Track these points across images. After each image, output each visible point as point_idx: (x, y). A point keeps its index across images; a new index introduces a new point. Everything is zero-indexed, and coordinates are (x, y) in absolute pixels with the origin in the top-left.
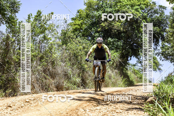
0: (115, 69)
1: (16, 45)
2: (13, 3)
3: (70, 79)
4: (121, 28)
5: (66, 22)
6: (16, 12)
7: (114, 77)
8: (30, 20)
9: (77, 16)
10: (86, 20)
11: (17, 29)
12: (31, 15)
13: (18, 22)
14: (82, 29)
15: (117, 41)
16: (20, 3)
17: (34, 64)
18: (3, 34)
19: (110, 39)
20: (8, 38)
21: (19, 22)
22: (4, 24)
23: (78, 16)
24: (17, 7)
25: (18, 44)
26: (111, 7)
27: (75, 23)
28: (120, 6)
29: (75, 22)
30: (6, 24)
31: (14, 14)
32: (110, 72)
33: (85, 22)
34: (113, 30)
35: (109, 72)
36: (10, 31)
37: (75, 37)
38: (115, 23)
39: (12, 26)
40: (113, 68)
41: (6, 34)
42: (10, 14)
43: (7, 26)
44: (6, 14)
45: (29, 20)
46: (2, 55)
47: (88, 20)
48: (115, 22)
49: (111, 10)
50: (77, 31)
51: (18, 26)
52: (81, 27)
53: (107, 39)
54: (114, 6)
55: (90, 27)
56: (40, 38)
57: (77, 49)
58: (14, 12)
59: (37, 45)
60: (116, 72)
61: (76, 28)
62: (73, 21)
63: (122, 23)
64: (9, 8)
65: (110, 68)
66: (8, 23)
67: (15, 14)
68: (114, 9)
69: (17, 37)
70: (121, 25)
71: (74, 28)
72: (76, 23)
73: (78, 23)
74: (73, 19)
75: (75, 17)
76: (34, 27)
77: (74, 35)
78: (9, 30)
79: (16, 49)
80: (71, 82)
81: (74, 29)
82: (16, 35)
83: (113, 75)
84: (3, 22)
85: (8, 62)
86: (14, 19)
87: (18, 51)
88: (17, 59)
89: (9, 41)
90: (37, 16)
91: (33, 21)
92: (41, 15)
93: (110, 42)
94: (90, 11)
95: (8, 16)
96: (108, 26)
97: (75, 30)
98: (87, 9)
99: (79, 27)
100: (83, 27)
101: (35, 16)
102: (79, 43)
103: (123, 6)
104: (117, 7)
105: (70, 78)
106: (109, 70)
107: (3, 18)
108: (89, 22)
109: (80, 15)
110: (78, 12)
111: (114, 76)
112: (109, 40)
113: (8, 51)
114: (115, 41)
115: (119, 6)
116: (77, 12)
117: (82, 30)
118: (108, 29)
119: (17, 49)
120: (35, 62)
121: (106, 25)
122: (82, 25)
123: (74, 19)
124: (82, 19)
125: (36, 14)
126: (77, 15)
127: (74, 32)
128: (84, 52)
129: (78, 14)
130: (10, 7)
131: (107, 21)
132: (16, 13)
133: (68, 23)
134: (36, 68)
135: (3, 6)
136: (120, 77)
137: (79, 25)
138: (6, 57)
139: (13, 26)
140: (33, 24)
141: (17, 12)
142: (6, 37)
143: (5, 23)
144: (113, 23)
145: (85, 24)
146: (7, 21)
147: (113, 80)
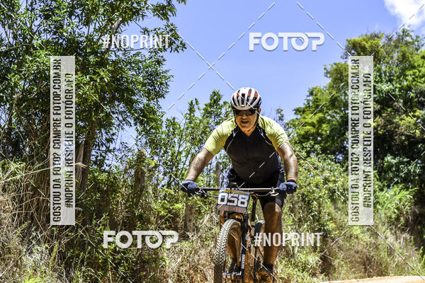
0: (403, 231)
1: (160, 175)
2: (151, 75)
3: (293, 256)
4: (417, 131)
5: (281, 119)
6: (159, 95)
7: (401, 251)
8: (194, 116)
9: (309, 103)
10: (330, 112)
11: (163, 136)
12: (197, 102)
13: (164, 119)
14: (321, 135)
15: (407, 162)
16: (169, 74)
17: (205, 220)
18: (129, 150)
19: (389, 158)
20: (141, 157)
21: (168, 120)
22: (131, 126)
23: (311, 103)
24: (161, 84)
25: (165, 174)
26: (391, 81)
27: (303, 121)
28: (413, 78)
29: (304, 118)
30: (136, 124)
31: (155, 100)
32: (391, 239)
33: (329, 118)
34: (396, 135)
35: (389, 240)
36: (146, 143)
37: (304, 154)
38: (401, 119)
39: (149, 130)
40: (399, 228)
41: (137, 150)
42: (145, 101)
43: (138, 131)
44: (137, 102)
45: (192, 115)
46: (127, 201)
47: (336, 112)
48: (400, 116)
49: (391, 87)
50: (308, 140)
51: (164, 129)
52: (318, 129)
53: (383, 159)
54: (398, 77)
55: (340, 131)
56: (218, 157)
57: (310, 183)
58: (156, 96)
59: (212, 174)
60: (405, 239)
61: (306, 133)
62: (299, 117)
63: (418, 118)
64: (142, 86)
65: (391, 229)
66: (142, 123)
67: (157, 101)
68: (398, 85)
69: (162, 157)
70: (416, 124)
71: (303, 133)
72: (306, 120)
73: (310, 121)
74: (298, 111)
75: (303, 106)
76: (203, 132)
77: (303, 149)
78: (144, 140)
79: (161, 185)
80: (294, 264)
81: (300, 135)
82: (160, 151)
83: (397, 245)
84: (130, 120)
85: (141, 217)
86: (154, 113)
87: (166, 189)
88: (165, 208)
89: (144, 166)
90: (211, 106)
91: (200, 118)
92: (221, 102)
93: (390, 166)
94: (339, 90)
95: (141, 106)
96: (385, 126)
97: (305, 138)
98: (331, 87)
99: (313, 130)
100: (322, 130)
101: (206, 105)
102: (315, 168)
103: (421, 77)
104: (407, 80)
105: (294, 254)
106: (389, 233)
107: (130, 112)
108: (338, 117)
109: (316, 101)
110: (311, 94)
111: (401, 248)
112: (388, 162)
113: (141, 191)
114: (401, 163)
115: (410, 78)
116: (308, 94)
117: (321, 137)
118: (384, 134)
119: (163, 186)
120: (207, 218)
121: (378, 125)
122: (320, 126)
123: (300, 112)
124: (320, 111)
125: (208, 101)
126: (308, 101)
127: (301, 143)
128: (327, 192)
129: (311, 98)
130: (144, 85)
131: (381, 116)
132: (159, 99)
133: (286, 121)
134: (210, 230)
135: (127, 82)
136: (416, 250)
137: (313, 125)
138: (136, 204)
139: (154, 131)
140: (202, 124)
141: (163, 96)
142: (135, 158)
143: (132, 122)
144: (397, 120)
145: (328, 123)
146: (139, 119)
147: (398, 259)
